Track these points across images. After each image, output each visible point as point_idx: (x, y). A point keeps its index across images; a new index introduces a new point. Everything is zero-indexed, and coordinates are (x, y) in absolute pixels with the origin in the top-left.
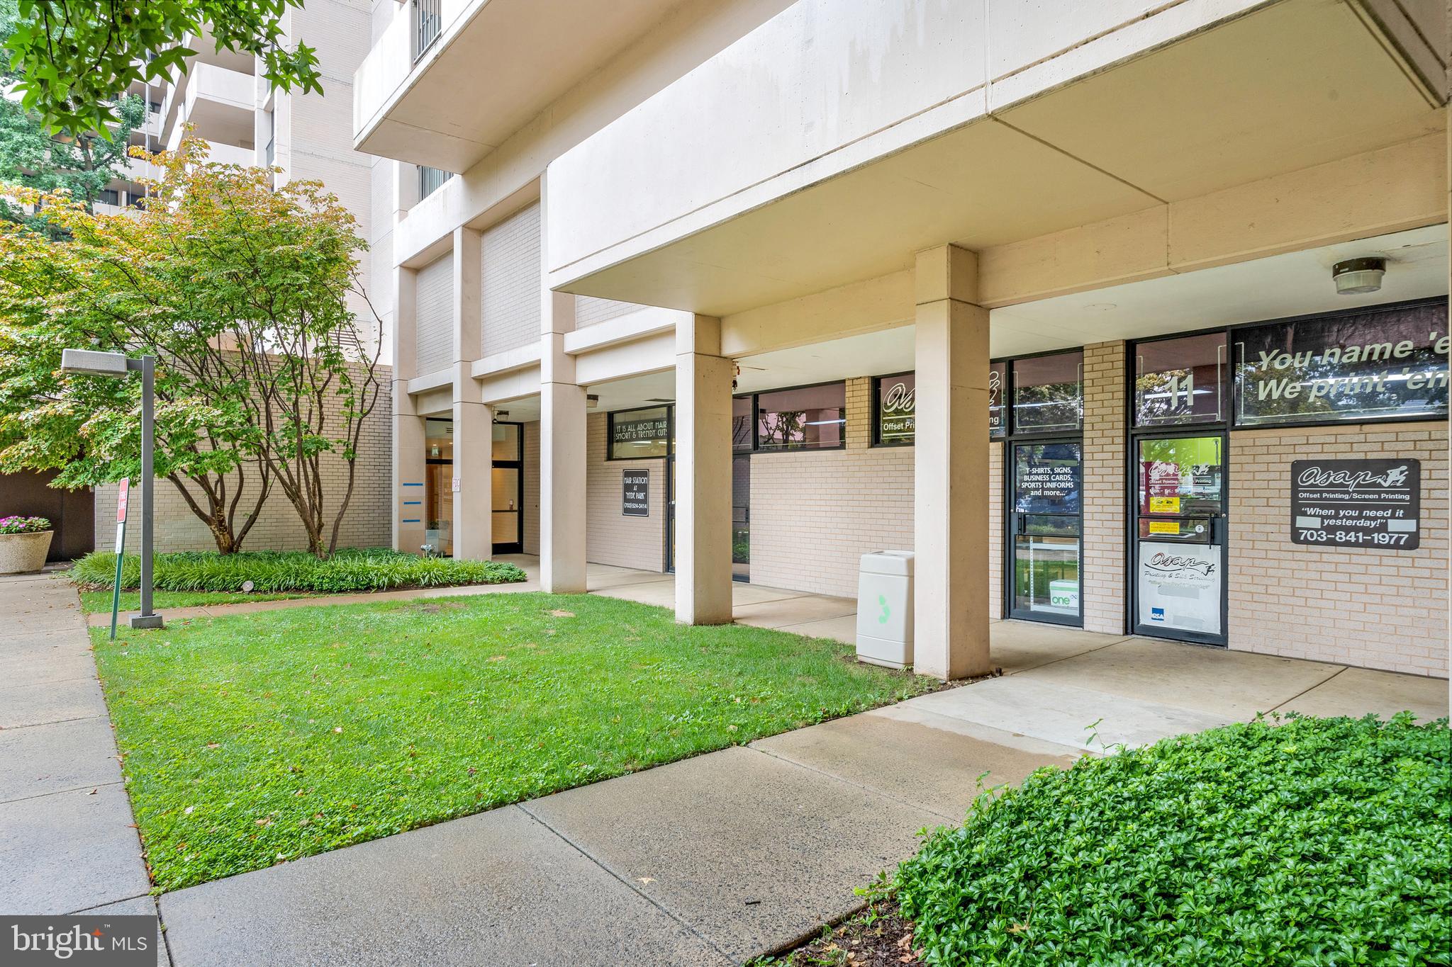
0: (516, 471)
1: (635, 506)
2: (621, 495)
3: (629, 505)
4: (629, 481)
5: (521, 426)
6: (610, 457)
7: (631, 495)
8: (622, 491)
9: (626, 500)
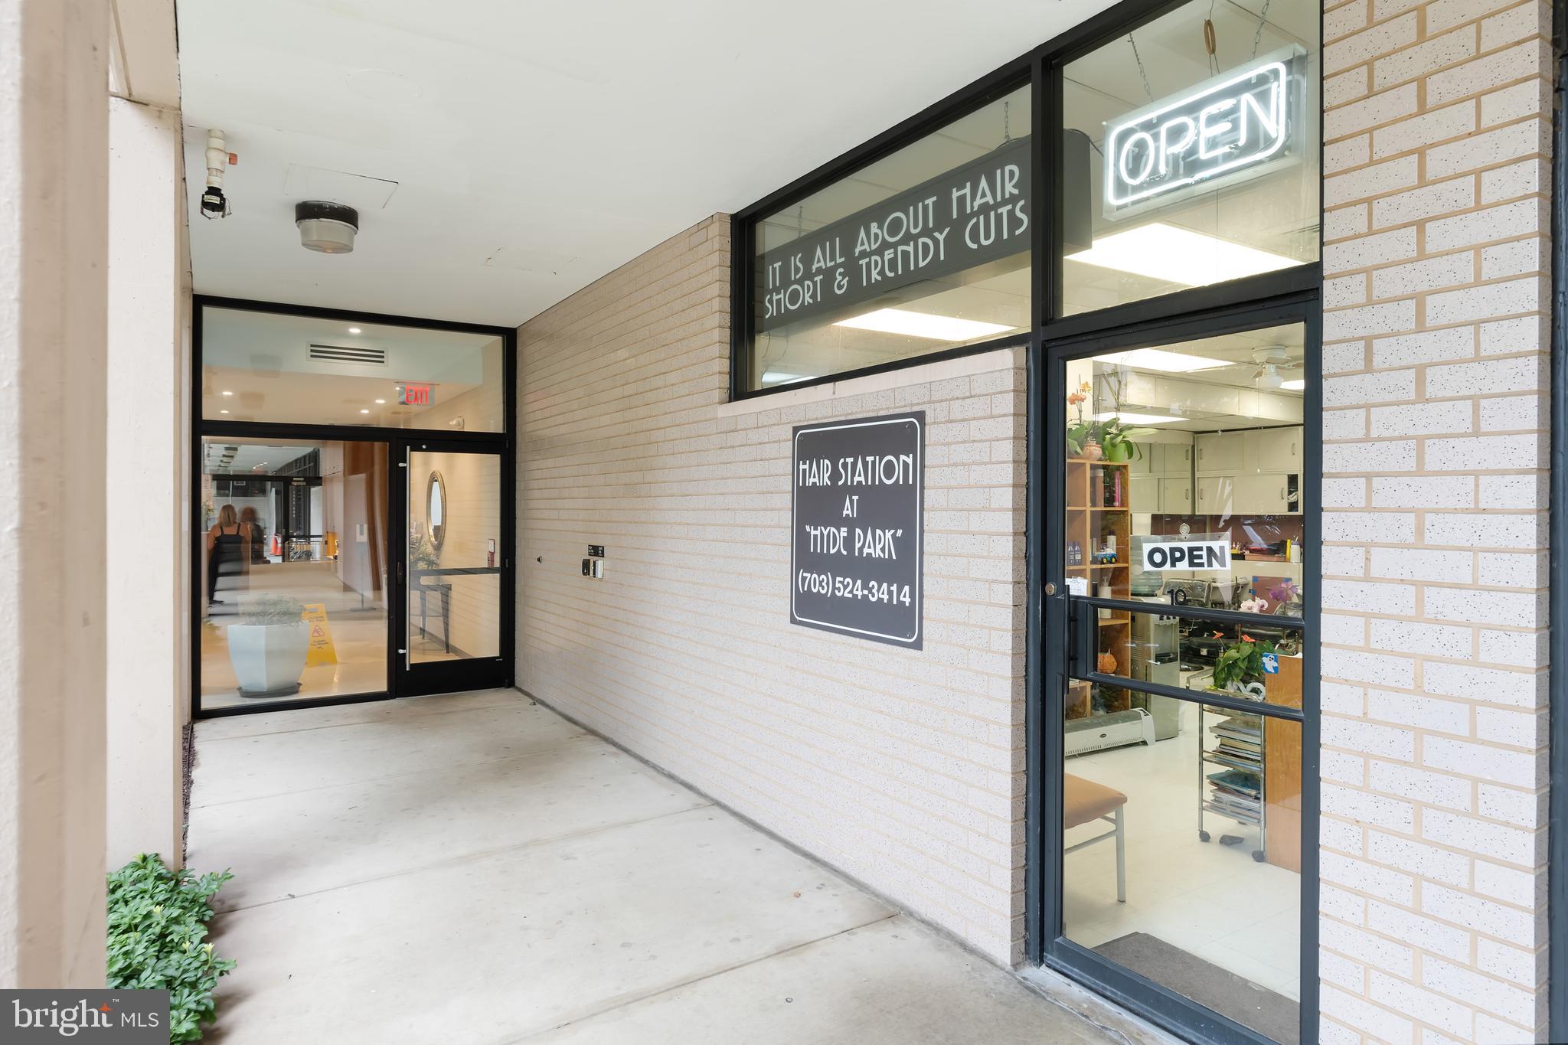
0: (494, 460)
1: (849, 588)
2: (784, 536)
3: (819, 583)
4: (820, 475)
5: (509, 337)
6: (741, 387)
7: (829, 538)
8: (786, 518)
9: (806, 558)
